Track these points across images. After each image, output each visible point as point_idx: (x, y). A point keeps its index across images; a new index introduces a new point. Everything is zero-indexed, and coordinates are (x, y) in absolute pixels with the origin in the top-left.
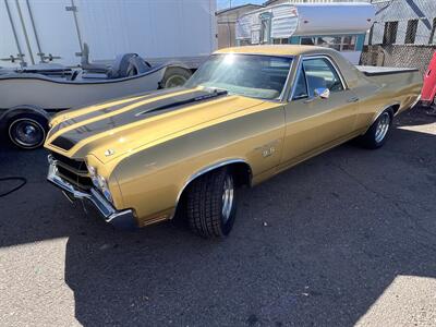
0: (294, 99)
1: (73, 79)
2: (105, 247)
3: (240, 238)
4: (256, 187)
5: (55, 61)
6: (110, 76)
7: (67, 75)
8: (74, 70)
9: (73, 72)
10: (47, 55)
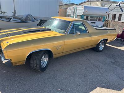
0: (69, 34)
1: (10, 20)
2: (4, 72)
3: (47, 73)
4: (55, 58)
5: (5, 14)
6: (22, 21)
7: (8, 19)
8: (11, 17)
9: (10, 18)
10: (3, 12)
